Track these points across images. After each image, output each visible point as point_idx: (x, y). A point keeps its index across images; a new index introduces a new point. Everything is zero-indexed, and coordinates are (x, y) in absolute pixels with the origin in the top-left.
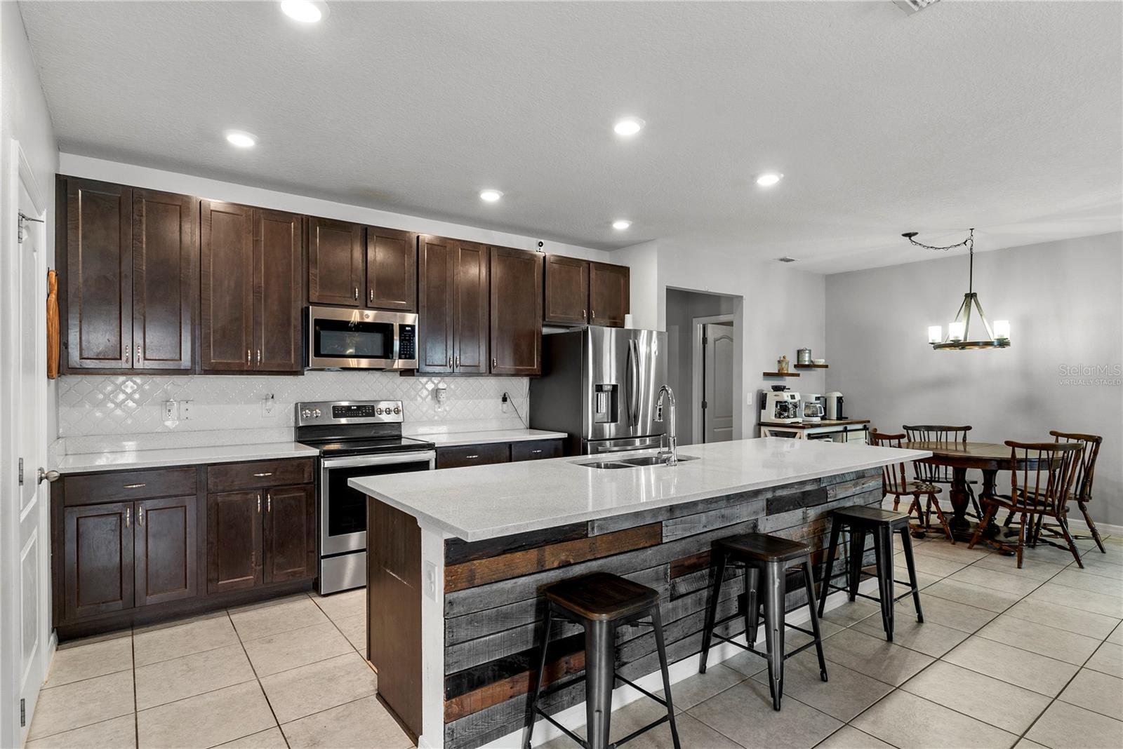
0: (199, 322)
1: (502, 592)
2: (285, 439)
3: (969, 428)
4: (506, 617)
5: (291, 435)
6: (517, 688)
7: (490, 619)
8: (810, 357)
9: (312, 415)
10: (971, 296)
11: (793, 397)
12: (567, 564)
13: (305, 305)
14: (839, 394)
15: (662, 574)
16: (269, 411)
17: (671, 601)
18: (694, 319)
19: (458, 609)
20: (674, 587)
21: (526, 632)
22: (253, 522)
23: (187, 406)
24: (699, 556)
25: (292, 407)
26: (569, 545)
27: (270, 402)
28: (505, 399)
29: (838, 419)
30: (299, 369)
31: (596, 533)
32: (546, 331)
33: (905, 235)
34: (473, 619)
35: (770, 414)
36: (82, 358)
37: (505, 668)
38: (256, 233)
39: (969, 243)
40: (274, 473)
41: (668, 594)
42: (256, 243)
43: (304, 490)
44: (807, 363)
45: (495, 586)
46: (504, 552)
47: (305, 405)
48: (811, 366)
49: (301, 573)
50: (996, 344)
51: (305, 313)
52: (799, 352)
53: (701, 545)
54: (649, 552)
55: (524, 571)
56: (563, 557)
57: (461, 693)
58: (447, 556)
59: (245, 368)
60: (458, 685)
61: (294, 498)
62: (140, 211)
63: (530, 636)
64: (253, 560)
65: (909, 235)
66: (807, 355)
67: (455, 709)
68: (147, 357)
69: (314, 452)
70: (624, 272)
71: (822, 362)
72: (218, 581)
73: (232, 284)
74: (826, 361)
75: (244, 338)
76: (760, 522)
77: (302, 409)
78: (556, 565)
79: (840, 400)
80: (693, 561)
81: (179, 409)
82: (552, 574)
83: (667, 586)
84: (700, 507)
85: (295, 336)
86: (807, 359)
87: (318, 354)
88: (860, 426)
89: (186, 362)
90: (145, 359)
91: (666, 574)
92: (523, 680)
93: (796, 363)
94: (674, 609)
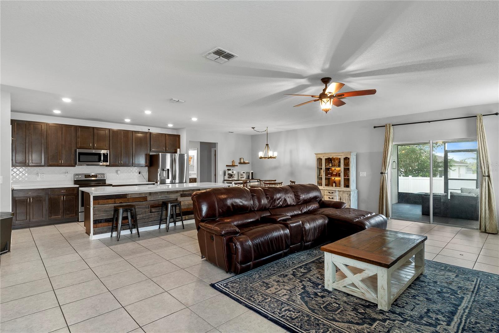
0: (46, 153)
1: (106, 206)
2: (70, 184)
3: (276, 180)
4: (106, 211)
5: (73, 183)
6: (109, 224)
7: (103, 211)
8: (243, 160)
9: (78, 177)
10: (267, 145)
11: (233, 172)
12: (122, 203)
13: (76, 149)
14: (252, 171)
15: (147, 207)
16: (66, 176)
17: (150, 213)
18: (212, 149)
19: (95, 208)
20: (151, 210)
21: (112, 214)
22: (61, 203)
23: (43, 175)
24: (159, 204)
25: (73, 175)
26: (122, 199)
27: (66, 174)
28: (140, 173)
29: (252, 179)
30: (74, 165)
31: (129, 197)
32: (151, 154)
33: (252, 128)
34: (99, 211)
35: (226, 178)
36: (16, 163)
37: (107, 221)
38: (62, 131)
39: (267, 131)
40: (66, 191)
41: (149, 211)
42: (62, 133)
43: (74, 195)
44: (242, 162)
45: (104, 205)
46: (106, 199)
47: (77, 175)
48: (244, 163)
49: (74, 216)
51: (76, 151)
52: (240, 159)
53: (159, 202)
54: (144, 202)
55: (111, 203)
56: (121, 201)
57: (96, 224)
58: (93, 199)
59: (59, 165)
60: (95, 222)
61: (72, 197)
62: (31, 127)
63: (112, 215)
64: (61, 212)
65: (253, 128)
66: (242, 160)
67: (95, 226)
68: (33, 162)
69: (78, 186)
70: (179, 136)
71: (247, 162)
72: (51, 217)
73: (55, 144)
74: (249, 161)
75: (59, 157)
76: (178, 199)
77: (76, 176)
78: (119, 203)
79: (252, 173)
80: (156, 205)
81: (41, 175)
82: (118, 204)
83: (149, 210)
84: (159, 194)
85: (73, 157)
86: (242, 161)
87: (79, 161)
88: (257, 181)
89: (43, 163)
90: (32, 163)
91: (149, 207)
92: (111, 224)
93: (239, 162)
94: (151, 214)
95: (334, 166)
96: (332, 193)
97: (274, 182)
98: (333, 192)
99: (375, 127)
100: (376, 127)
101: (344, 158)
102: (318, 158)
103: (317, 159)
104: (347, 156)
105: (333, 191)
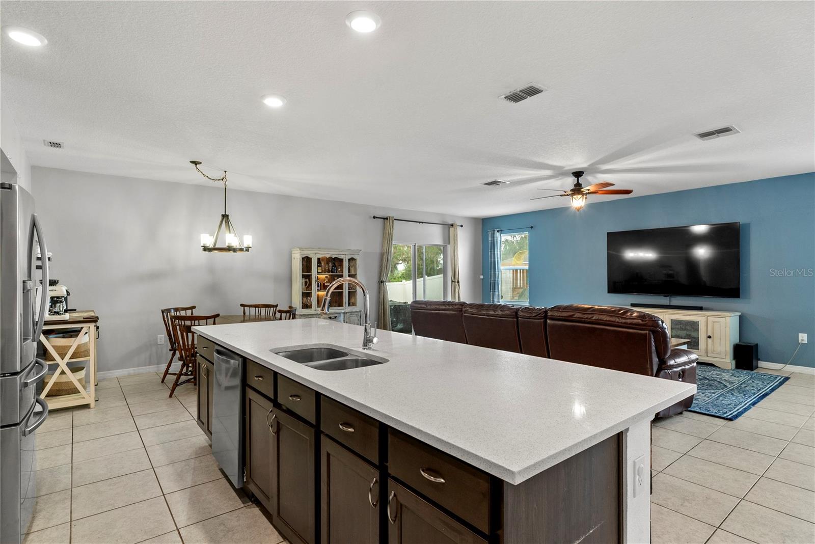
3: (194, 307)
33: (192, 162)
50: (245, 250)
65: (195, 163)
95: (325, 273)
96: (336, 317)
97: (189, 313)
98: (336, 315)
99: (374, 217)
100: (377, 218)
101: (349, 260)
102: (303, 257)
103: (301, 259)
104: (353, 256)
105: (337, 313)
